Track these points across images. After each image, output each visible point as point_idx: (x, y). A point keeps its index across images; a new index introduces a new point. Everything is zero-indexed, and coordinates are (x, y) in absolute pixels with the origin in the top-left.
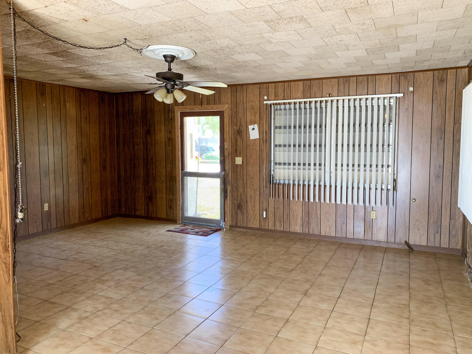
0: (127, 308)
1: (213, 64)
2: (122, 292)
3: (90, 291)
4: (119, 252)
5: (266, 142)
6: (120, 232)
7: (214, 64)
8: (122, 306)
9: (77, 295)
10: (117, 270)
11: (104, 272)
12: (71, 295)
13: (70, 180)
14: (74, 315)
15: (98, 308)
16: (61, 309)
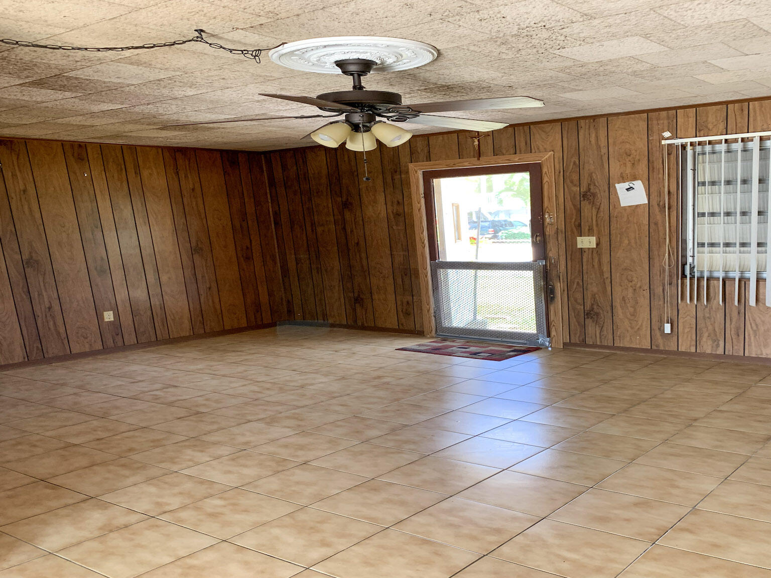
0: (246, 511)
1: (500, 75)
2: (246, 471)
3: (162, 465)
4: (268, 386)
5: (669, 209)
6: (283, 350)
7: (503, 76)
8: (234, 504)
9: (126, 472)
10: (249, 421)
11: (215, 427)
12: (109, 472)
13: (164, 278)
14: (96, 518)
15: (168, 504)
16: (71, 501)
